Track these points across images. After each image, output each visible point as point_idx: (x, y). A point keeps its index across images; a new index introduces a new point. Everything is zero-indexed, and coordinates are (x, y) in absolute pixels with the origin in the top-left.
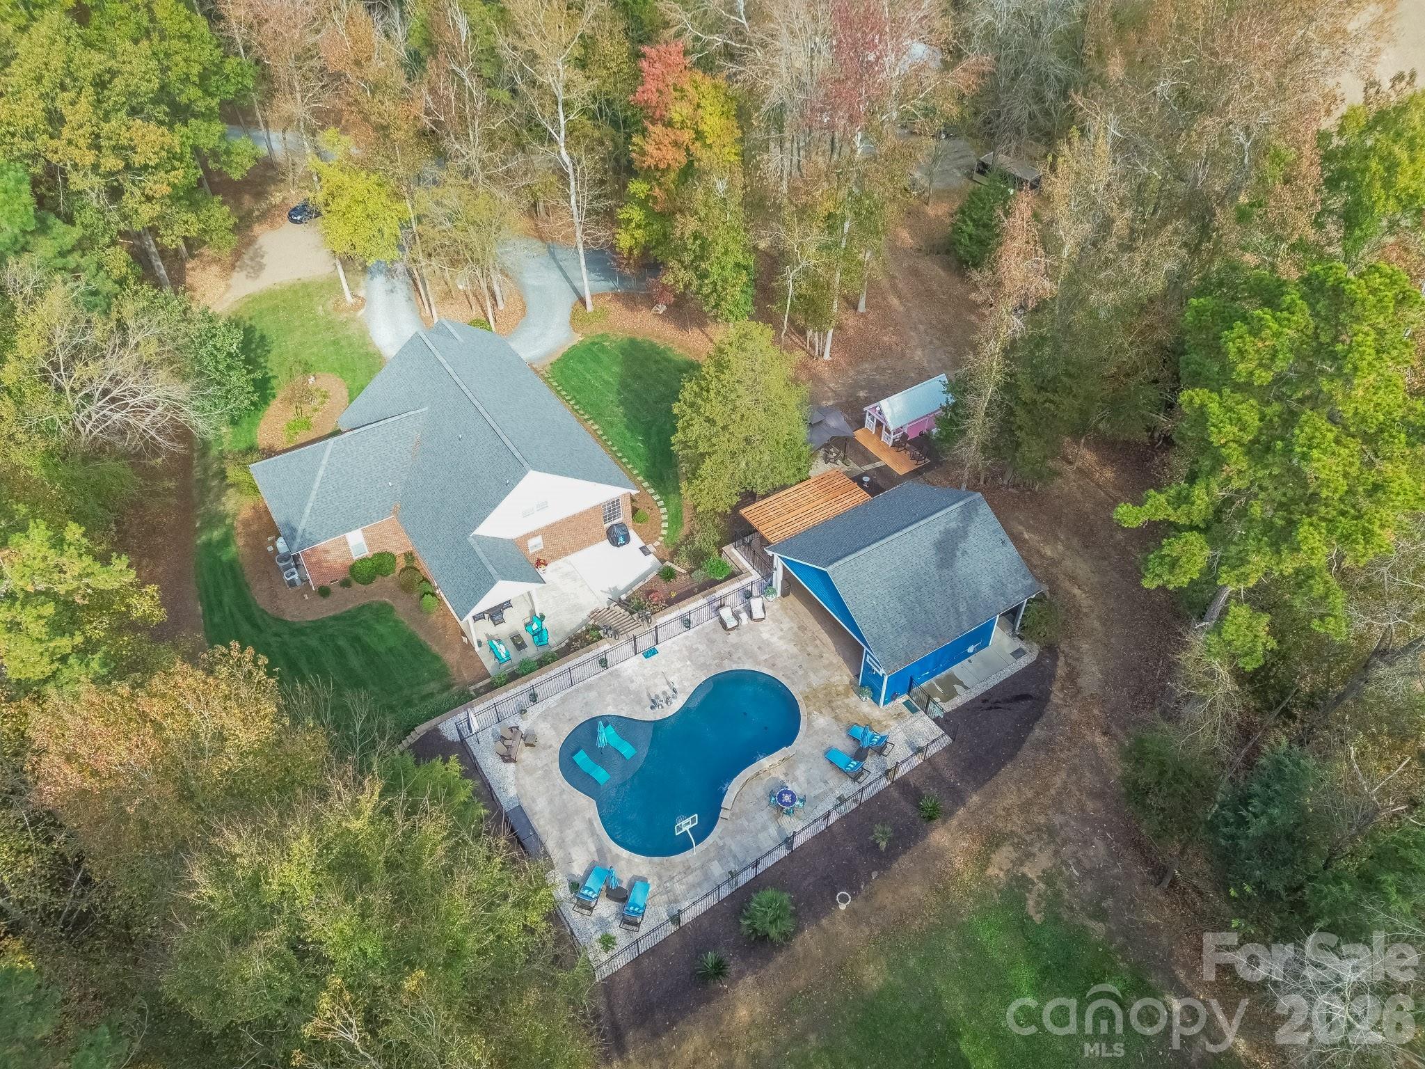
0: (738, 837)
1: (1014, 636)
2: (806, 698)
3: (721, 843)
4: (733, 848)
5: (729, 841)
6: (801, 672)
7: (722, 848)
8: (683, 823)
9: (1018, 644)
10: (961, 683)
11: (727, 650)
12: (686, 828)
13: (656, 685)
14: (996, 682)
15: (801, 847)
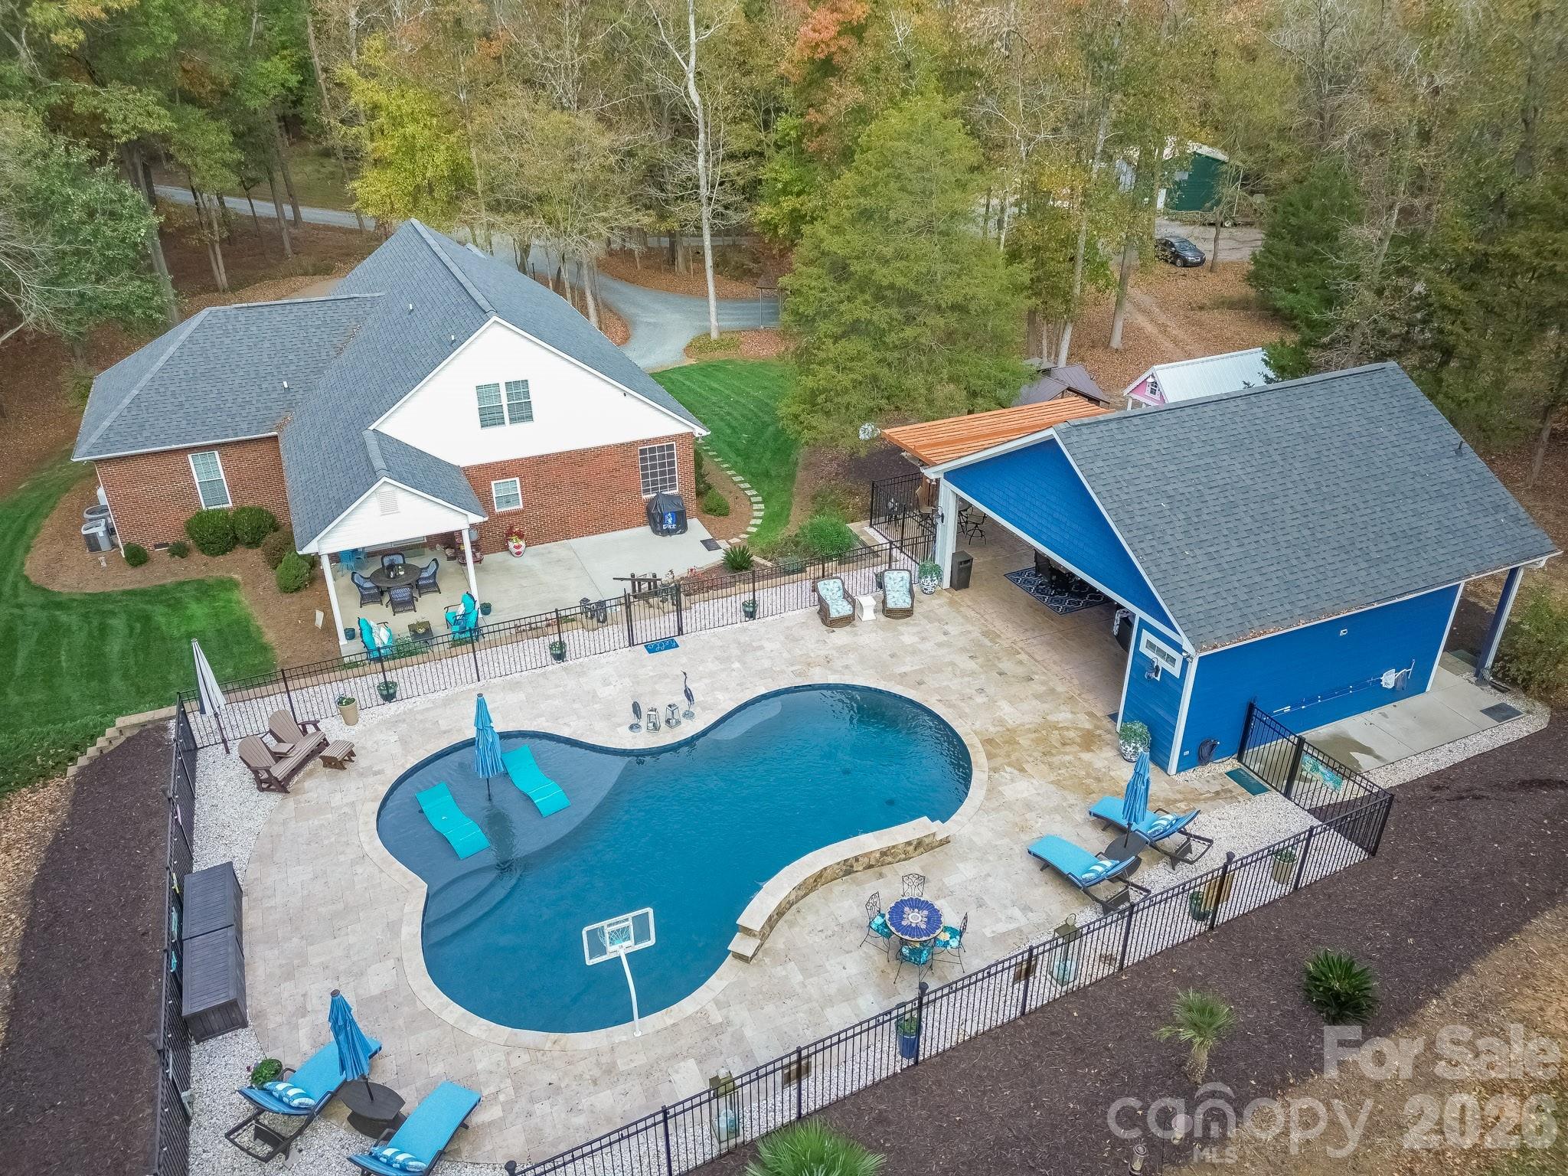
0: (770, 1008)
1: (1480, 680)
2: (988, 742)
3: (717, 1017)
4: (748, 1033)
5: (739, 1014)
6: (980, 699)
7: (718, 1030)
8: (608, 926)
9: (1492, 698)
10: (1367, 751)
11: (823, 653)
12: (620, 949)
13: (654, 693)
14: (1459, 758)
15: (944, 1057)
